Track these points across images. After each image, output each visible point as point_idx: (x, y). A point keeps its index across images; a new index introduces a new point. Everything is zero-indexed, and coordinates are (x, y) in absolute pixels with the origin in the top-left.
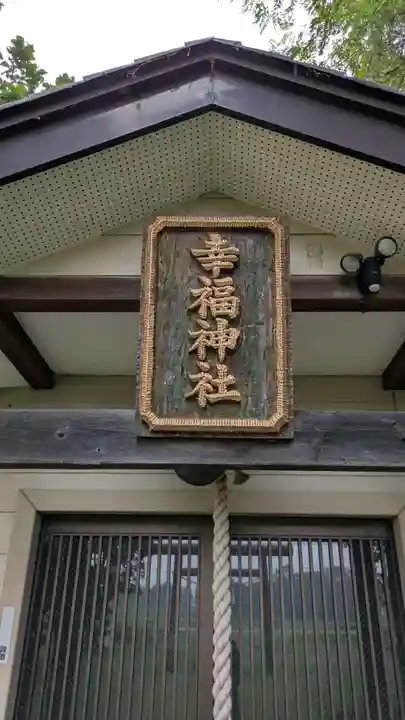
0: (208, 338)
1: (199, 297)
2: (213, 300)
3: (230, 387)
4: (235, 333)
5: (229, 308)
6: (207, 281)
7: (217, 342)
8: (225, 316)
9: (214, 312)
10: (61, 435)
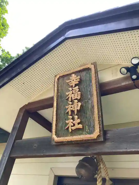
0: (71, 107)
1: (68, 95)
2: (73, 95)
3: (79, 124)
4: (80, 104)
5: (78, 96)
6: (71, 89)
7: (74, 108)
8: (76, 99)
9: (73, 99)
10: (35, 146)
